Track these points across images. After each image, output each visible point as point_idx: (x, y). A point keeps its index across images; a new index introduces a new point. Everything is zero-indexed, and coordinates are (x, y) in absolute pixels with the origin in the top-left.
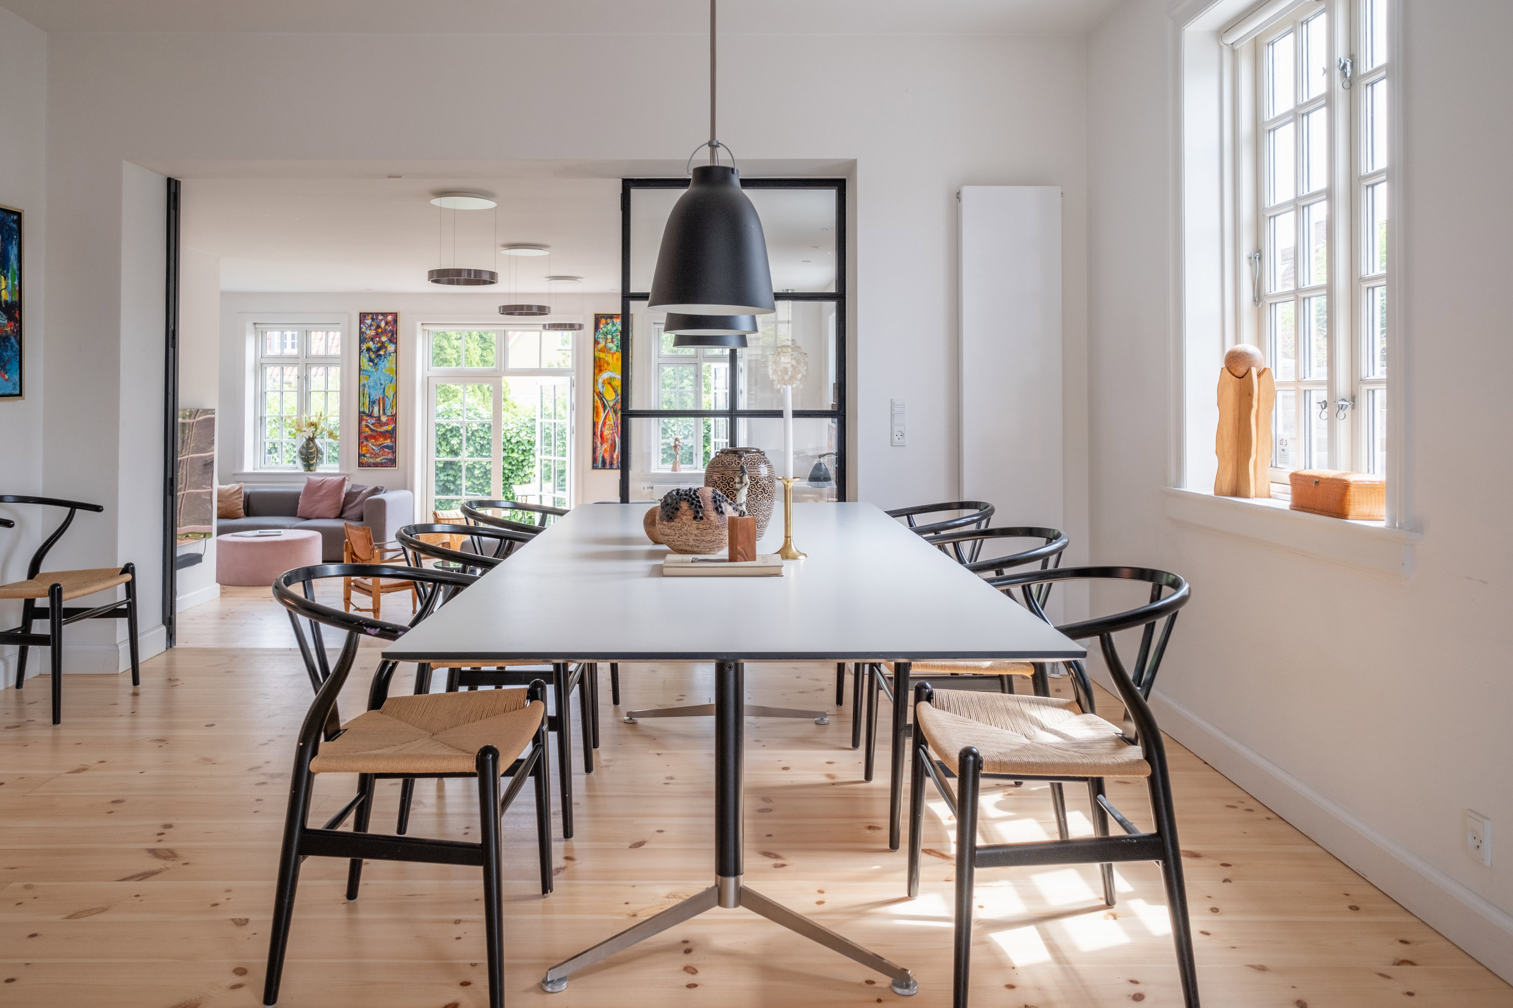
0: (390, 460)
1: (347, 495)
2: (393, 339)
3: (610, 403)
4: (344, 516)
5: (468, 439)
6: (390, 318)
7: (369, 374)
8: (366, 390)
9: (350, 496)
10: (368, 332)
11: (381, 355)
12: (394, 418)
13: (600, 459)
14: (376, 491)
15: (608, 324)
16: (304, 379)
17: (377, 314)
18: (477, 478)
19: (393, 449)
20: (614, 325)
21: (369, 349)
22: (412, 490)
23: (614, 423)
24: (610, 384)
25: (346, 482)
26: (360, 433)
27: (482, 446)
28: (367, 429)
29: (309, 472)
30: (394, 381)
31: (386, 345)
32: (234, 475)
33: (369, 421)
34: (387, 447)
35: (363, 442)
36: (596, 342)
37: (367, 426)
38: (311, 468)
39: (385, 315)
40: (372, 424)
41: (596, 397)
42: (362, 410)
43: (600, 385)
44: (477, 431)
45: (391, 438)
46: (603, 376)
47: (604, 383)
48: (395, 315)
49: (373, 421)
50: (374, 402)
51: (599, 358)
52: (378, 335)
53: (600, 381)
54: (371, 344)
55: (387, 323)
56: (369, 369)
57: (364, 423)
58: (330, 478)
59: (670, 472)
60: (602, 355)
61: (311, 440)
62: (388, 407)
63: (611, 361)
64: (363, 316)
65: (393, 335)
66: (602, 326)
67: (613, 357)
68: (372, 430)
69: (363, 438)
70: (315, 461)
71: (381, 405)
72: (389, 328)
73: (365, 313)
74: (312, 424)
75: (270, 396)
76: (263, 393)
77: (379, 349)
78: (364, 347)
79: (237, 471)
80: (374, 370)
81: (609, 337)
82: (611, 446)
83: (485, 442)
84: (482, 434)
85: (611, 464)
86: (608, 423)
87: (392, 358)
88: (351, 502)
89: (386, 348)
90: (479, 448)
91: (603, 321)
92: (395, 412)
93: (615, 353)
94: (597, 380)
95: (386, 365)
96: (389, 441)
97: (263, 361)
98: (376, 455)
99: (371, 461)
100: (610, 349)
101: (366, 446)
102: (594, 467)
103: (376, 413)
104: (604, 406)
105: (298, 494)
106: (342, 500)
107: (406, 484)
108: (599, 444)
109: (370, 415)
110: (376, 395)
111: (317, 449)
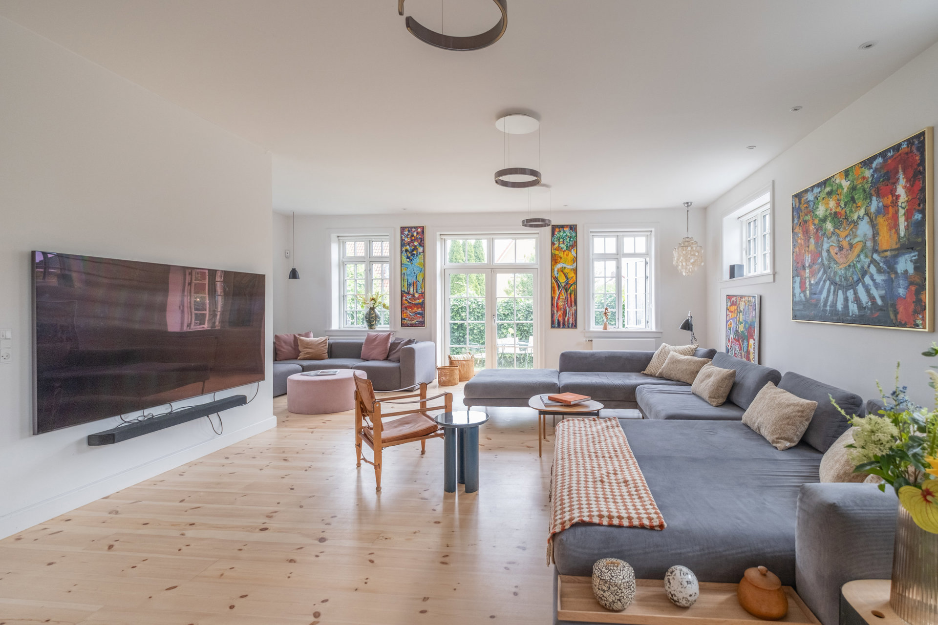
0: (421, 322)
1: (392, 344)
2: (422, 244)
3: (562, 284)
4: (389, 359)
5: (470, 313)
6: (419, 230)
7: (407, 266)
8: (406, 277)
9: (394, 345)
10: (406, 239)
11: (414, 254)
12: (423, 295)
13: (556, 322)
14: (410, 342)
15: (560, 232)
16: (369, 271)
17: (412, 227)
18: (476, 335)
19: (422, 315)
20: (564, 232)
21: (407, 251)
22: (435, 342)
23: (565, 298)
24: (562, 271)
25: (391, 336)
26: (402, 304)
27: (478, 317)
28: (406, 302)
29: (371, 330)
30: (423, 271)
31: (417, 247)
32: (326, 331)
33: (407, 297)
34: (419, 313)
35: (403, 310)
36: (553, 244)
37: (406, 300)
38: (372, 327)
39: (416, 228)
40: (410, 299)
41: (553, 280)
42: (403, 290)
43: (556, 273)
44: (475, 308)
45: (421, 308)
46: (558, 266)
47: (558, 271)
48: (423, 228)
49: (410, 297)
50: (410, 285)
51: (555, 254)
52: (412, 241)
53: (556, 270)
54: (408, 247)
55: (417, 234)
56: (407, 263)
57: (404, 298)
58: (381, 333)
59: (602, 330)
60: (557, 252)
61: (372, 309)
62: (419, 288)
63: (562, 256)
64: (403, 229)
65: (421, 241)
66: (556, 233)
67: (564, 254)
68: (409, 303)
69: (404, 308)
70: (374, 322)
71: (415, 286)
72: (419, 237)
73: (404, 227)
74: (373, 299)
75: (348, 282)
76: (344, 280)
77: (413, 250)
78: (404, 249)
79: (327, 329)
80: (410, 264)
81: (561, 240)
82: (564, 312)
83: (480, 315)
84: (478, 310)
85: (564, 325)
86: (561, 297)
87: (421, 256)
88: (394, 349)
89: (417, 249)
90: (476, 318)
91: (557, 230)
92: (423, 291)
93: (565, 251)
94: (553, 269)
95: (418, 260)
96: (420, 309)
97: (344, 260)
98: (412, 319)
99: (409, 322)
100: (562, 248)
101: (406, 313)
102: (552, 327)
103: (412, 292)
104: (559, 287)
105: (362, 344)
106: (389, 348)
107: (431, 338)
108: (555, 311)
109: (408, 293)
110: (412, 280)
111: (376, 315)
